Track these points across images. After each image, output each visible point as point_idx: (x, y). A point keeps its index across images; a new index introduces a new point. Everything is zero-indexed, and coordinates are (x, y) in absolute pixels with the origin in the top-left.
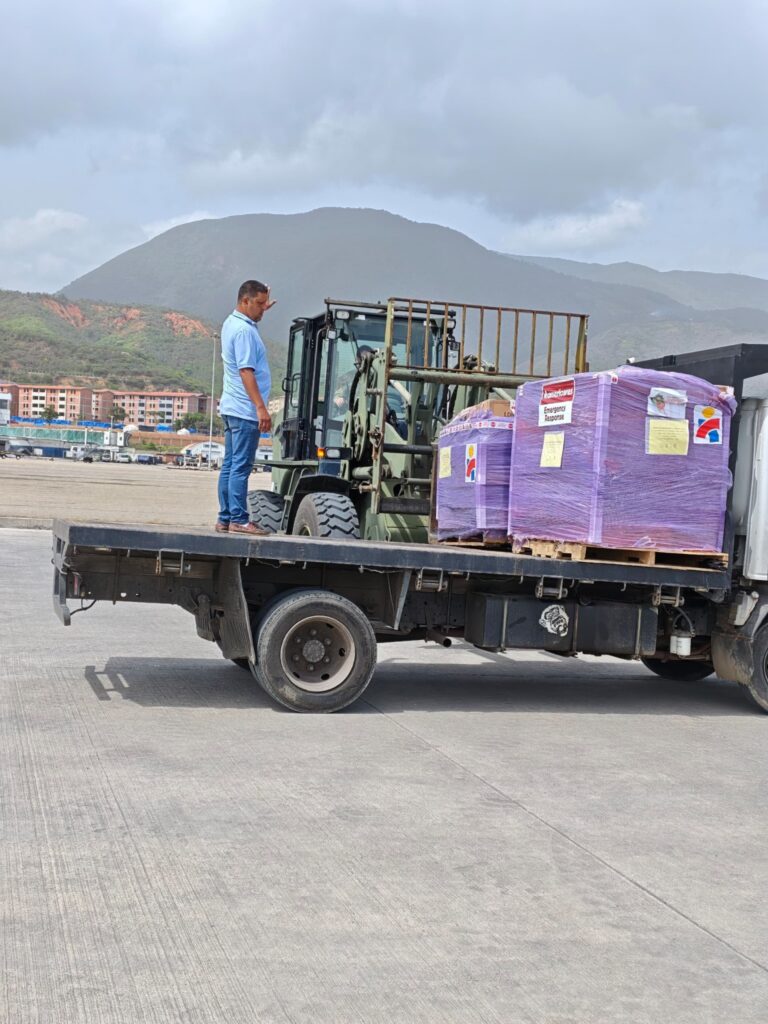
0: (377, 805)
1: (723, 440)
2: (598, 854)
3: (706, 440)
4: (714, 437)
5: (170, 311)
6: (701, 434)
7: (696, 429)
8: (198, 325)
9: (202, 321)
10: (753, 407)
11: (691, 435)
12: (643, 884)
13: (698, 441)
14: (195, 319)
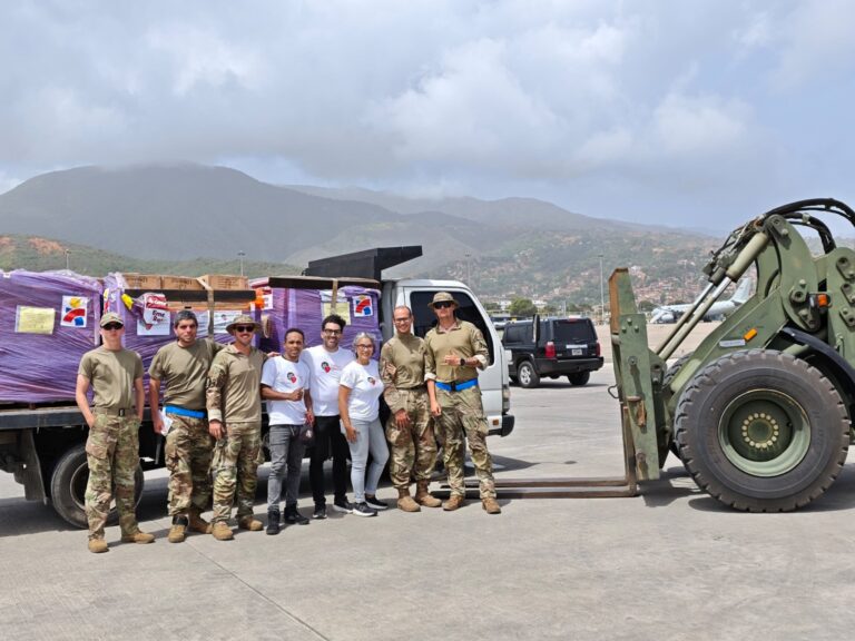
0: (128, 593)
1: (373, 313)
2: (278, 603)
3: (362, 314)
4: (367, 311)
5: (33, 237)
6: (359, 310)
7: (355, 307)
8: (55, 244)
9: (58, 241)
10: (390, 287)
11: (352, 312)
12: (303, 620)
13: (356, 315)
14: (53, 241)
